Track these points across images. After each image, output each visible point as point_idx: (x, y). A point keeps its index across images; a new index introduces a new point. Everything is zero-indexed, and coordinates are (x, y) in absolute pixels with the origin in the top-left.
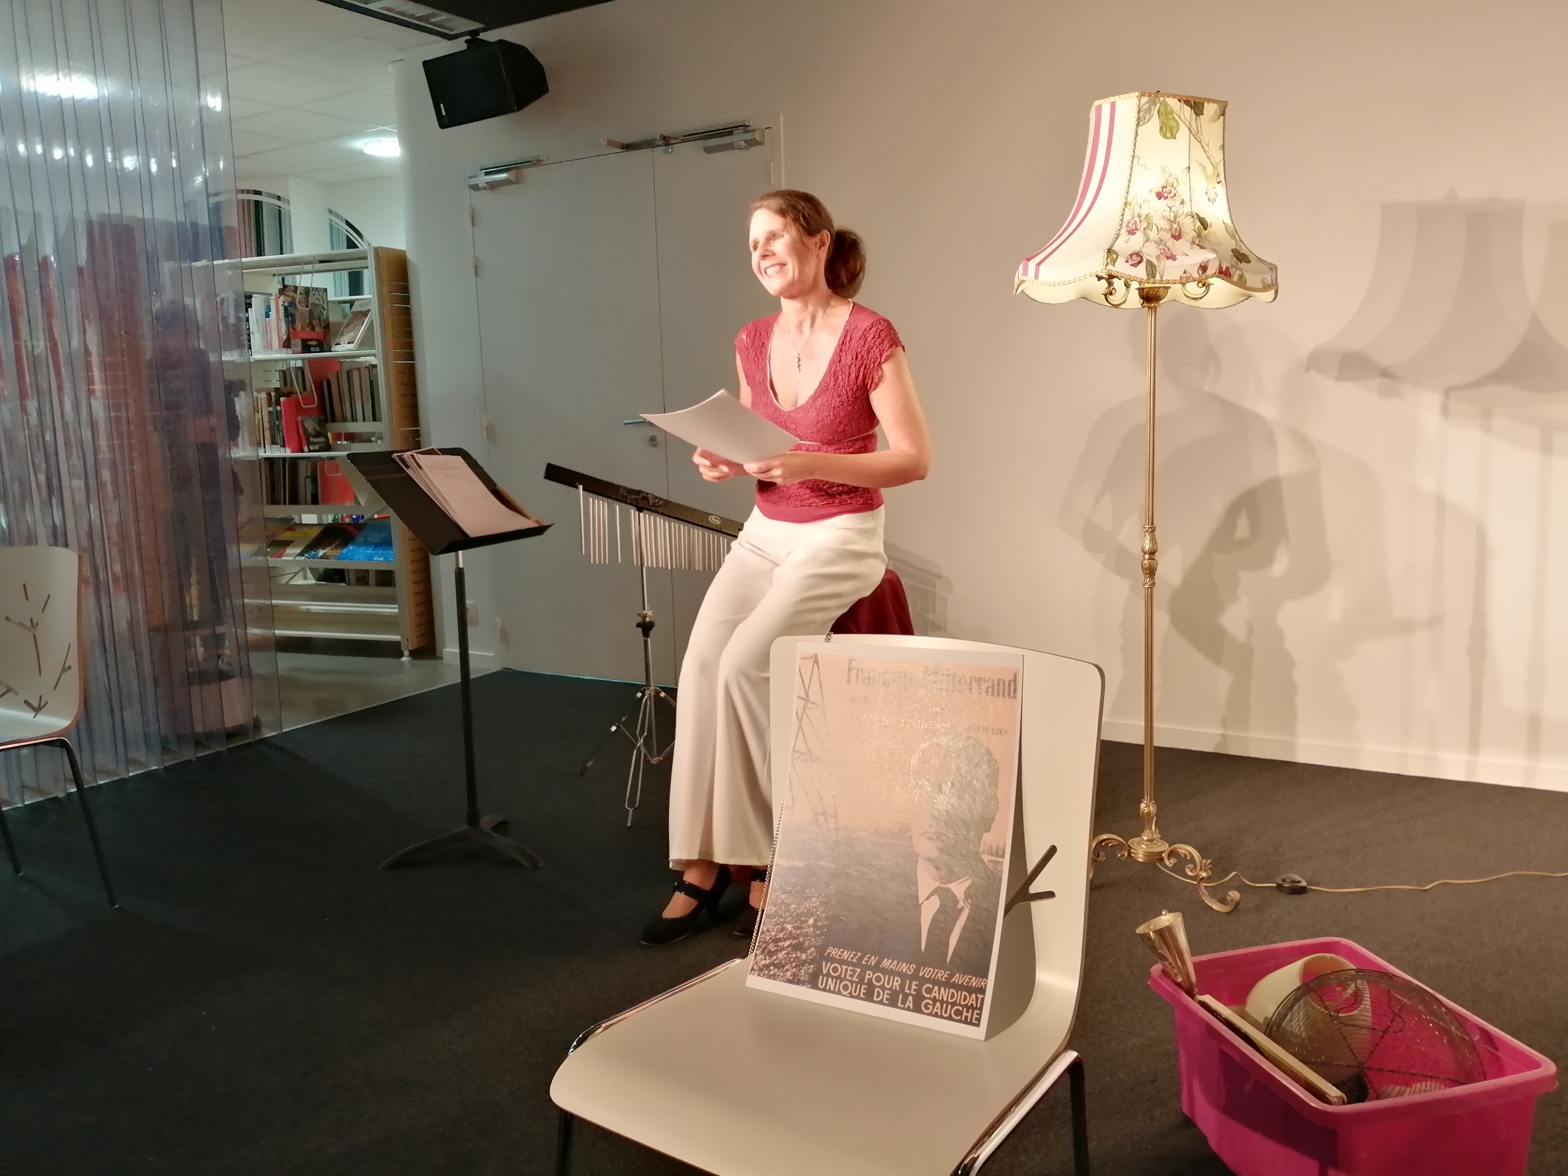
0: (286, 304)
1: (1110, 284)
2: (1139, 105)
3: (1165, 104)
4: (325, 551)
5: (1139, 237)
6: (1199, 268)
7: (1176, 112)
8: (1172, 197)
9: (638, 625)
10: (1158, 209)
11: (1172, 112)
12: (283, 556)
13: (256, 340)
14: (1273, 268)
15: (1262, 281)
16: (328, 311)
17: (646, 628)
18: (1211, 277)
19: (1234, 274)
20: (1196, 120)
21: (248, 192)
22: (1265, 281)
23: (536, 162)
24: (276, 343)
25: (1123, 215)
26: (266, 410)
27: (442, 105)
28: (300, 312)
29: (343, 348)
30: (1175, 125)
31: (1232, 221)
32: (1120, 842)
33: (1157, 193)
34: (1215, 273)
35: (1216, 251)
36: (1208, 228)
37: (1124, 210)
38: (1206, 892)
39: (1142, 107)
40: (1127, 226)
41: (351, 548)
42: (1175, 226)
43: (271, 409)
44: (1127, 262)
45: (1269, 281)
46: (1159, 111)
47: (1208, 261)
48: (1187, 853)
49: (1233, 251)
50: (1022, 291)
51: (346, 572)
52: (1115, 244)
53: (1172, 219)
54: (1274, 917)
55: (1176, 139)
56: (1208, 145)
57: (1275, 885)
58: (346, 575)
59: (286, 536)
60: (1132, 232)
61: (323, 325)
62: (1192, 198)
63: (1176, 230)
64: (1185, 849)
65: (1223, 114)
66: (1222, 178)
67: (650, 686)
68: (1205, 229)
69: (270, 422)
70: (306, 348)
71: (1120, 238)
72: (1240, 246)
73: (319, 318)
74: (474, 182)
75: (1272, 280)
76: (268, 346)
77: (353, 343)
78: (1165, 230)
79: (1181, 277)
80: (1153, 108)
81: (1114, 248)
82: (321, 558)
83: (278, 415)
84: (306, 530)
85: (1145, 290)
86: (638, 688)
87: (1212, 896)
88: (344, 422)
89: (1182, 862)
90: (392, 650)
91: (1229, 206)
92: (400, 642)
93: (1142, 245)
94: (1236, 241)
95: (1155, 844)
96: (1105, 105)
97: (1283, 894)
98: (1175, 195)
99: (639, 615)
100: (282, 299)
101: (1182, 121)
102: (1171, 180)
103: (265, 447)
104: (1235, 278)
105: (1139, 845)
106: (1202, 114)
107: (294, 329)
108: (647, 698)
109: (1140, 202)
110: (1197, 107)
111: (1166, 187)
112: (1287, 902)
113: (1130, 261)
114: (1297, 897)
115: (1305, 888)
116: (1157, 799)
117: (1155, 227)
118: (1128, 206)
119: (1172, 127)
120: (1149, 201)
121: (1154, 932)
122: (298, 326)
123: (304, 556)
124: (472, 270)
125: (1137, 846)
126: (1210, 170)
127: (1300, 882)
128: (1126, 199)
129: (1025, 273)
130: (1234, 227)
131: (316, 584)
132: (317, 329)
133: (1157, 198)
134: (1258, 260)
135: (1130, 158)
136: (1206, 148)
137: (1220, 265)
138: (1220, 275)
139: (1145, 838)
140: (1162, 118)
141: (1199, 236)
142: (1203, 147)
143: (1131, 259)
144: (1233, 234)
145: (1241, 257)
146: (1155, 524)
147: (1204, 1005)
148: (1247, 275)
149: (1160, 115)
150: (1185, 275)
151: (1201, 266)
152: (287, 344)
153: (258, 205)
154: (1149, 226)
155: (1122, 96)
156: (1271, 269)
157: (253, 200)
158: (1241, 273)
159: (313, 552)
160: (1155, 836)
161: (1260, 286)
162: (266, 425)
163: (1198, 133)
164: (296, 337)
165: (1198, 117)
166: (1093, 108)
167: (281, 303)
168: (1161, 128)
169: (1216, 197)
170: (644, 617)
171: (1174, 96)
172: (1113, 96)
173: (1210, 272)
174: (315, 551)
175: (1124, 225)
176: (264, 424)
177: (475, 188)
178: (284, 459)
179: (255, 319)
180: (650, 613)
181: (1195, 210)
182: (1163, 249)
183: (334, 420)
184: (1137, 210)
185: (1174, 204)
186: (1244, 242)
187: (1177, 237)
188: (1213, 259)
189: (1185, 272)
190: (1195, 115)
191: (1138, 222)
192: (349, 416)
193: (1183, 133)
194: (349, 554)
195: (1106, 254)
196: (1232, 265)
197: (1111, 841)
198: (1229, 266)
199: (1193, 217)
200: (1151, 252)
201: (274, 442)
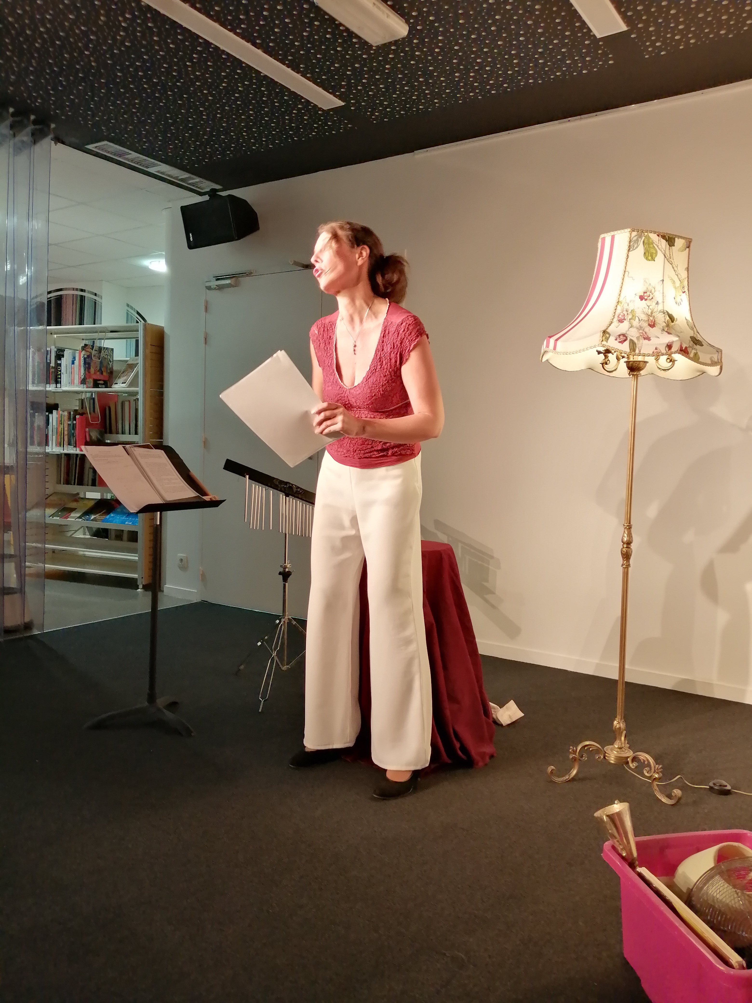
0: (85, 356)
1: (606, 357)
2: (630, 237)
3: (649, 238)
4: (95, 516)
5: (626, 324)
6: (666, 347)
7: (656, 243)
8: (650, 299)
9: (280, 573)
10: (640, 307)
11: (653, 243)
12: (68, 518)
13: (64, 378)
14: (719, 351)
15: (711, 359)
16: (113, 363)
17: (286, 575)
18: (675, 353)
19: (691, 352)
20: (669, 249)
21: (77, 290)
22: (713, 359)
23: (248, 274)
24: (77, 381)
25: (616, 309)
26: (67, 423)
27: (191, 234)
28: (94, 362)
29: (119, 386)
30: (654, 252)
31: (692, 318)
32: (598, 747)
33: (640, 296)
34: (677, 350)
35: (679, 336)
36: (674, 321)
37: (616, 306)
38: (657, 789)
39: (632, 239)
40: (618, 317)
41: (112, 515)
42: (651, 318)
43: (70, 423)
44: (616, 340)
45: (716, 360)
46: (644, 242)
47: (673, 342)
48: (645, 759)
49: (691, 337)
50: (547, 360)
51: (109, 530)
52: (609, 328)
53: (650, 313)
54: (706, 811)
55: (654, 261)
56: (677, 267)
57: (708, 787)
58: (109, 532)
59: (73, 505)
60: (621, 321)
61: (109, 371)
62: (664, 301)
63: (652, 321)
64: (644, 756)
65: (689, 247)
66: (686, 290)
67: (285, 616)
68: (673, 322)
69: (68, 430)
70: (96, 385)
71: (612, 325)
72: (697, 335)
73: (107, 368)
74: (208, 284)
75: (718, 359)
76: (72, 383)
77: (125, 383)
78: (644, 321)
79: (653, 352)
80: (640, 239)
81: (608, 331)
82: (92, 520)
83: (74, 427)
84: (86, 502)
85: (631, 363)
86: (278, 617)
87: (662, 792)
88: (117, 434)
89: (642, 765)
90: (130, 584)
91: (690, 309)
92: (137, 579)
93: (627, 329)
94: (694, 331)
95: (623, 751)
96: (608, 237)
97: (714, 795)
98: (652, 298)
99: (281, 566)
100: (83, 352)
101: (659, 249)
102: (650, 288)
103: (63, 446)
104: (692, 355)
105: (612, 751)
106: (674, 246)
107: (89, 372)
108: (283, 625)
109: (628, 301)
110: (670, 241)
111: (646, 292)
112: (716, 800)
113: (618, 339)
114: (723, 797)
115: (729, 790)
116: (626, 718)
117: (637, 318)
118: (620, 304)
119: (653, 253)
120: (634, 301)
121: (607, 816)
122: (92, 370)
123: (81, 518)
124: (203, 340)
125: (610, 751)
126: (678, 283)
127: (726, 786)
128: (619, 299)
129: (548, 346)
130: (693, 322)
131: (90, 538)
132: (105, 374)
133: (640, 300)
134: (708, 345)
135: (623, 272)
136: (676, 269)
137: (681, 346)
138: (681, 352)
139: (616, 746)
140: (645, 246)
141: (668, 326)
142: (673, 268)
143: (619, 338)
144: (693, 327)
145: (696, 341)
146: (631, 523)
147: (640, 875)
148: (699, 353)
149: (645, 244)
150: (656, 350)
151: (668, 345)
152: (83, 382)
153: (82, 298)
154: (634, 317)
155: (619, 232)
156: (717, 351)
157: (79, 295)
158: (695, 352)
159: (87, 516)
160: (623, 745)
161: (710, 362)
162: (66, 433)
163: (670, 258)
164: (90, 377)
165: (671, 248)
166: (600, 240)
167: (82, 356)
168: (645, 253)
169: (681, 302)
170: (285, 568)
171: (655, 233)
172: (613, 231)
173: (673, 349)
174: (89, 516)
175: (616, 316)
176: (65, 432)
177: (209, 288)
178: (77, 455)
179: (65, 365)
180: (288, 566)
181: (665, 309)
182: (642, 333)
183: (111, 432)
184: (626, 307)
185: (652, 304)
186: (700, 333)
187: (652, 325)
188: (676, 341)
189: (656, 349)
190: (668, 246)
191: (626, 314)
192: (120, 431)
193: (660, 257)
194: (110, 519)
195: (602, 334)
196: (690, 346)
197: (592, 746)
198: (687, 346)
199: (664, 313)
200: (633, 334)
201: (69, 444)
